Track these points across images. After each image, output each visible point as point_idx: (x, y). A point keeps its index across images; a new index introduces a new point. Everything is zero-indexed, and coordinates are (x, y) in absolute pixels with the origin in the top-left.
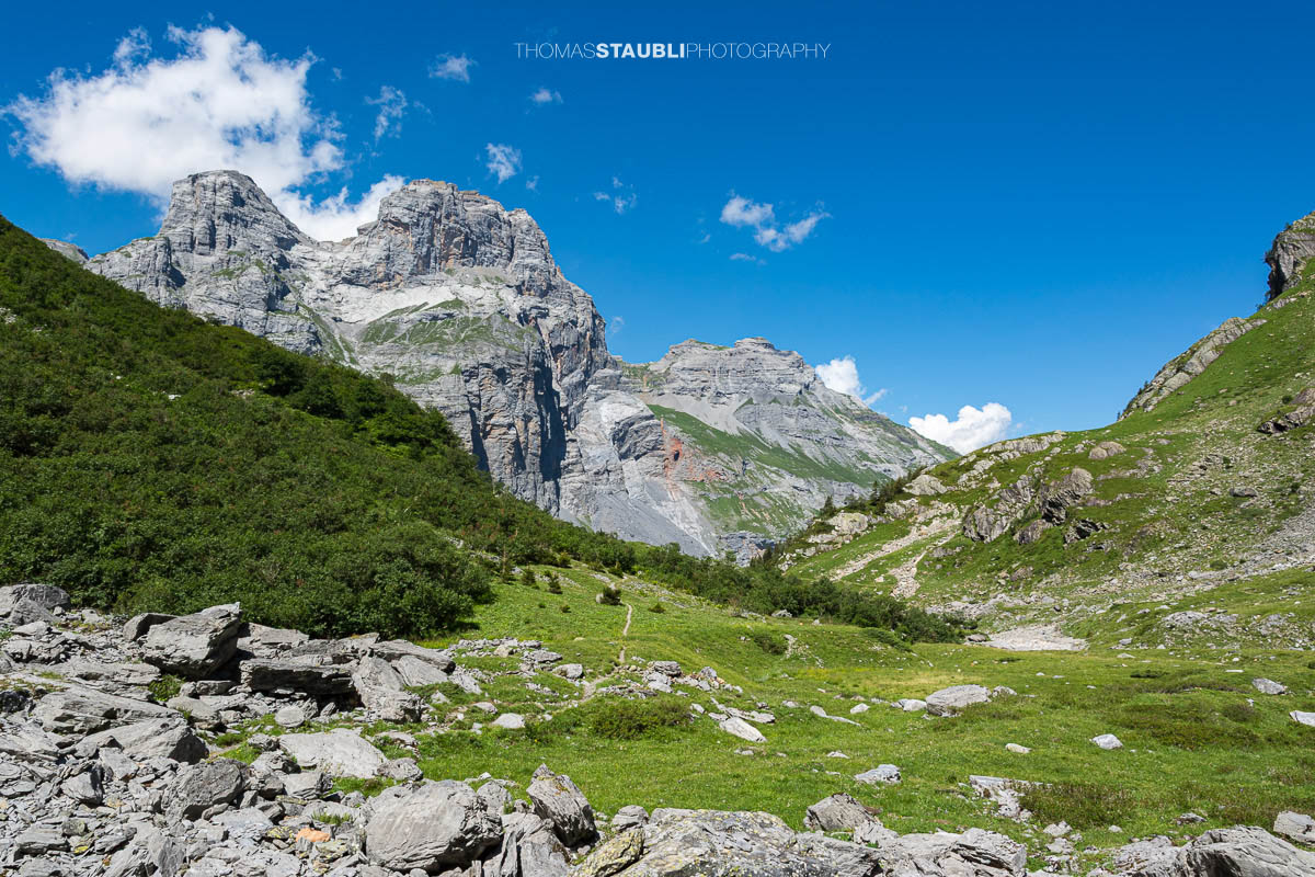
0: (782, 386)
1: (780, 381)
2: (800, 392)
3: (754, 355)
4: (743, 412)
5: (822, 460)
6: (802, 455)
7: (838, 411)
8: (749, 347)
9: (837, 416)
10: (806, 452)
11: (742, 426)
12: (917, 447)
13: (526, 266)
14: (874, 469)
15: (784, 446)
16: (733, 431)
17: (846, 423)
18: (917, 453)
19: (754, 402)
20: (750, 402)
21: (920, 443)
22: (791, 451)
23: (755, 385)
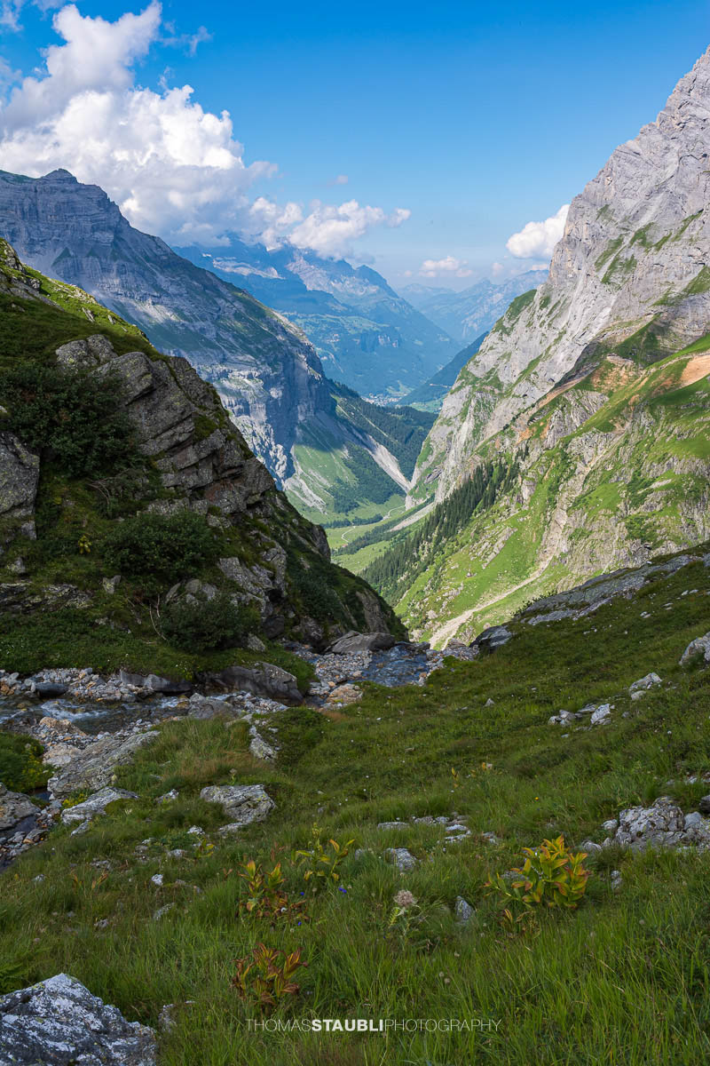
0: (98, 235)
1: (93, 230)
2: (114, 243)
3: (62, 198)
7: (148, 259)
8: (56, 185)
9: (148, 265)
12: (220, 295)
14: (192, 329)
17: (158, 274)
18: (221, 301)
19: (72, 253)
20: (66, 253)
21: (223, 290)
23: (69, 232)
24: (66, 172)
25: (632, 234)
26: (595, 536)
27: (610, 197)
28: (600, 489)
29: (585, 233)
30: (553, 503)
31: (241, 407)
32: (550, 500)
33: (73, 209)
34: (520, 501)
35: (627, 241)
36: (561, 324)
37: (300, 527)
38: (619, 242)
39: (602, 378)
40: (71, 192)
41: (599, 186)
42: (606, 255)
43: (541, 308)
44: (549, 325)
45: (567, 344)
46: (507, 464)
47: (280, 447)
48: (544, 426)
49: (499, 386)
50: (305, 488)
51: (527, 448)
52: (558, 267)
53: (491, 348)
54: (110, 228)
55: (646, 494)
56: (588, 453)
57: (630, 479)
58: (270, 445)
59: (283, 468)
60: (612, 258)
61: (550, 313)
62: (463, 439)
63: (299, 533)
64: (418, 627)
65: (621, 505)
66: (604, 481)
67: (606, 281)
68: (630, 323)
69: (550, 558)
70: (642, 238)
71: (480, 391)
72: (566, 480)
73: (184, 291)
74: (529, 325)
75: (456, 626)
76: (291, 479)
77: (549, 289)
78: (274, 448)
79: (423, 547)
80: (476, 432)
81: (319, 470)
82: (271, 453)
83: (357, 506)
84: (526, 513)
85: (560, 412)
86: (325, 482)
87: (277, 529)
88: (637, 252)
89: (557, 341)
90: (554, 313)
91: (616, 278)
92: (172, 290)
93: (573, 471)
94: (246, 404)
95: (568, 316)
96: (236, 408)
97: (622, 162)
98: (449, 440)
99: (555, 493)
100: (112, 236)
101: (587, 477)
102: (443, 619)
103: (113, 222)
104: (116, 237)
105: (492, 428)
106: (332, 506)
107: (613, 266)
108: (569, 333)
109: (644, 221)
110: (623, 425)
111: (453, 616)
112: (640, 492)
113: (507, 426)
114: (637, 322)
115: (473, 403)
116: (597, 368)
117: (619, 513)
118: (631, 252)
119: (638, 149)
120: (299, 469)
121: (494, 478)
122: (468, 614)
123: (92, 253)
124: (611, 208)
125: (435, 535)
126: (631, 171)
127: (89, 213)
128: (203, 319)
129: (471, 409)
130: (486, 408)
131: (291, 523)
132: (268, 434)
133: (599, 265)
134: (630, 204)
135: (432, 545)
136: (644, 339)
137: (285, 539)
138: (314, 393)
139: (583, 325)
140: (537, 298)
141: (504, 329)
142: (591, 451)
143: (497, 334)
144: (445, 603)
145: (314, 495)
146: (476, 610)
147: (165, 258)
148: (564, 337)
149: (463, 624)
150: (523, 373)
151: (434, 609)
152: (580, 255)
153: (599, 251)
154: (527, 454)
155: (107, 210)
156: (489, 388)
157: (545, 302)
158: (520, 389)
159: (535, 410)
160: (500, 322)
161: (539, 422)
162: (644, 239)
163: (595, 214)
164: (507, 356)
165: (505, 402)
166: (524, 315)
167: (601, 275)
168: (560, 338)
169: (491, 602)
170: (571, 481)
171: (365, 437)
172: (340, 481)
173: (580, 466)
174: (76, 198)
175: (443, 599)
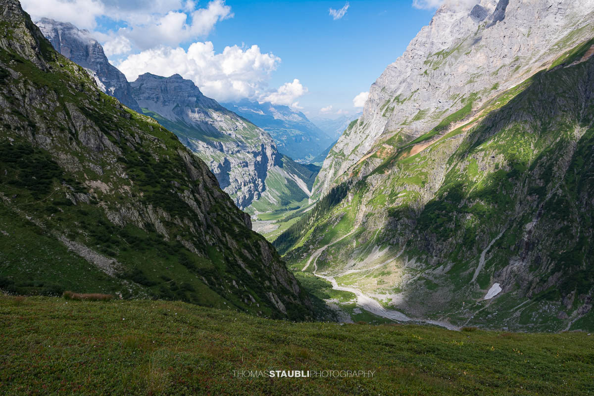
0: (190, 98)
1: (188, 97)
2: (196, 102)
3: (177, 84)
4: (176, 110)
5: (207, 130)
6: (201, 129)
8: (175, 80)
10: (202, 128)
11: (177, 117)
13: (98, 63)
15: (194, 126)
16: (174, 120)
19: (180, 106)
20: (177, 106)
22: (197, 128)
23: (179, 97)
24: (178, 75)
25: (394, 98)
26: (376, 215)
27: (386, 84)
28: (378, 197)
29: (376, 97)
30: (360, 202)
31: (245, 164)
32: (359, 201)
33: (181, 89)
34: (348, 201)
35: (392, 100)
36: (367, 132)
37: (237, 214)
38: (389, 101)
39: (381, 153)
40: (180, 82)
41: (382, 79)
42: (384, 106)
43: (360, 126)
44: (363, 132)
45: (370, 140)
46: (344, 186)
47: (260, 180)
48: (359, 172)
49: (344, 156)
50: (270, 195)
51: (352, 180)
52: (366, 110)
53: (342, 141)
54: (195, 96)
55: (395, 199)
56: (374, 182)
57: (390, 193)
58: (256, 179)
59: (261, 188)
60: (386, 107)
61: (364, 128)
62: (330, 177)
63: (236, 216)
64: (305, 252)
65: (386, 203)
66: (380, 194)
67: (384, 115)
68: (392, 132)
69: (359, 224)
70: (397, 99)
71: (337, 158)
72: (366, 193)
73: (223, 119)
74: (355, 132)
75: (321, 251)
76: (264, 192)
77: (363, 119)
78: (257, 180)
79: (311, 220)
80: (335, 174)
81: (275, 189)
82: (256, 182)
83: (290, 203)
84: (350, 206)
85: (365, 166)
86: (277, 193)
87: (225, 215)
88: (395, 104)
89: (366, 138)
90: (365, 127)
91: (388, 114)
92: (219, 119)
93: (368, 190)
94: (247, 163)
95: (370, 129)
96: (242, 165)
97: (390, 71)
98: (325, 177)
99: (361, 198)
100: (196, 99)
101: (374, 192)
102: (316, 249)
103: (196, 94)
104: (198, 100)
105: (341, 172)
106: (280, 203)
107: (387, 110)
108: (370, 135)
109: (398, 93)
110: (388, 171)
111: (320, 247)
112: (393, 198)
113: (346, 172)
114: (395, 131)
115: (334, 163)
116: (379, 149)
117: (385, 206)
118: (394, 105)
119: (396, 66)
120: (267, 188)
121: (339, 192)
122: (326, 246)
123: (188, 105)
124: (386, 88)
125: (316, 215)
126: (393, 74)
127: (187, 90)
128: (230, 129)
129: (333, 165)
130: (339, 164)
131: (233, 213)
132: (255, 175)
133: (381, 109)
134: (393, 87)
135: (315, 219)
136: (397, 138)
137: (229, 219)
138: (274, 158)
139: (375, 133)
140: (359, 122)
141: (347, 134)
142: (376, 181)
143: (344, 136)
144: (317, 242)
145: (273, 199)
146: (329, 245)
147: (216, 107)
148: (368, 137)
149: (324, 251)
150: (353, 151)
151: (313, 245)
152: (375, 105)
153: (381, 104)
154: (352, 183)
155: (194, 89)
156: (340, 157)
157: (362, 124)
158: (351, 157)
159: (356, 165)
160: (345, 131)
161: (356, 170)
162: (398, 100)
163: (380, 90)
164: (347, 144)
165: (346, 162)
166: (354, 128)
167: (382, 114)
168: (367, 137)
169: (335, 242)
170: (368, 193)
171: (294, 176)
172: (283, 193)
173: (371, 188)
174: (182, 85)
175: (316, 240)
